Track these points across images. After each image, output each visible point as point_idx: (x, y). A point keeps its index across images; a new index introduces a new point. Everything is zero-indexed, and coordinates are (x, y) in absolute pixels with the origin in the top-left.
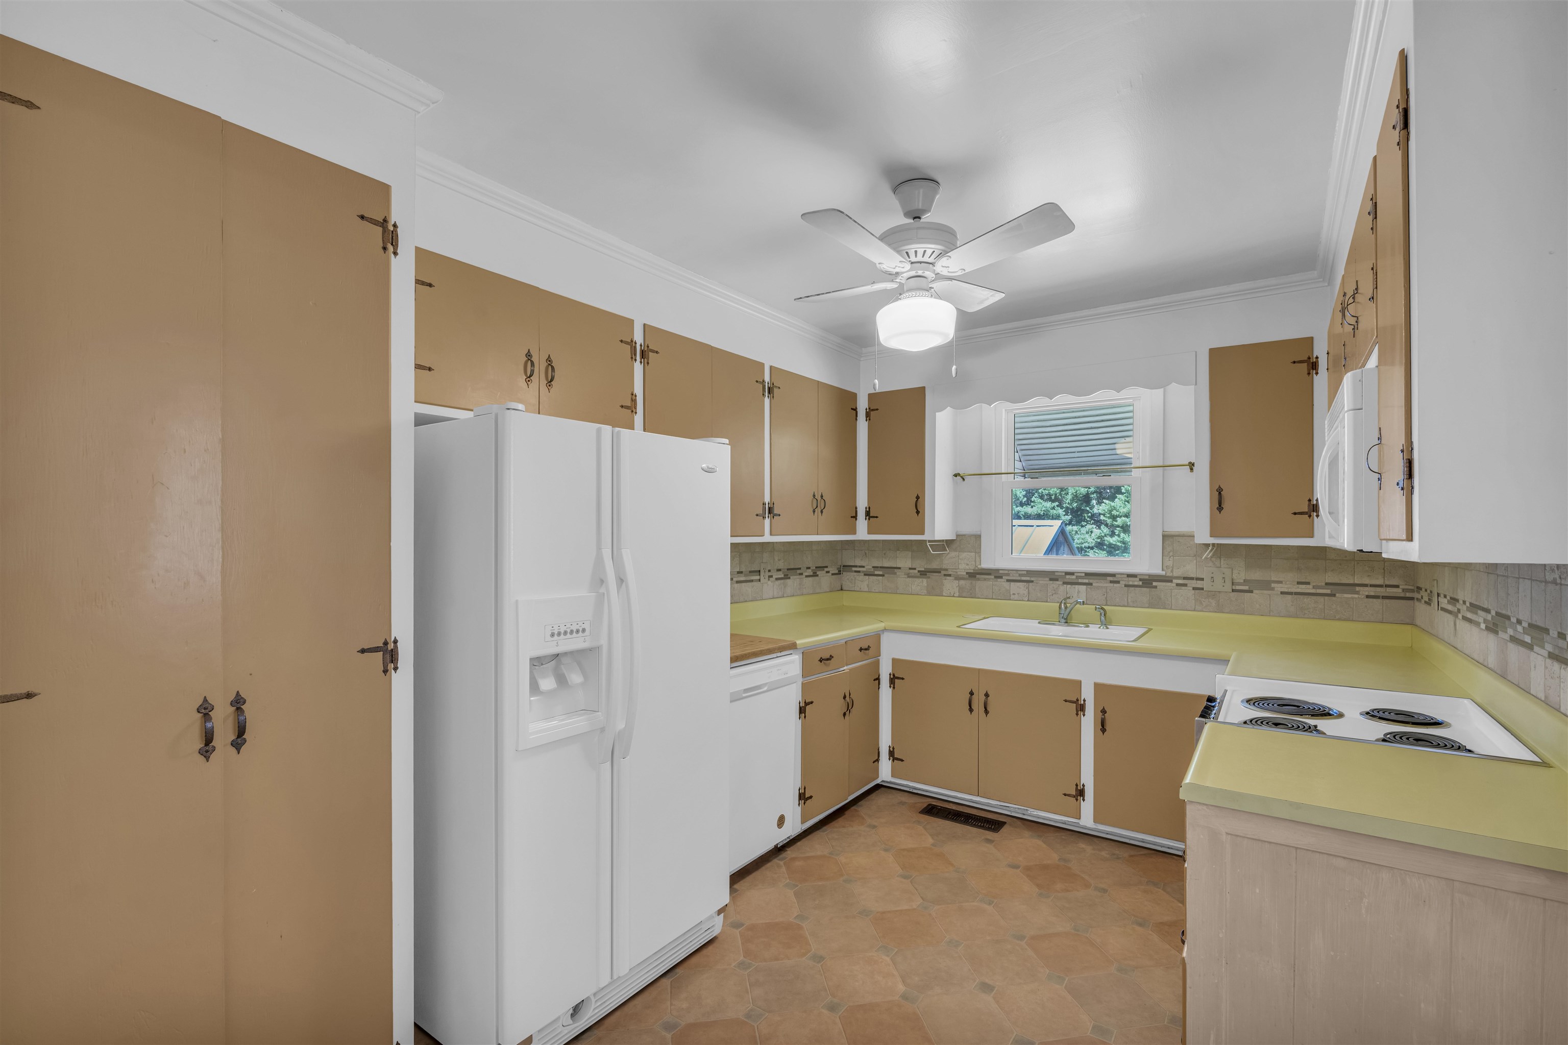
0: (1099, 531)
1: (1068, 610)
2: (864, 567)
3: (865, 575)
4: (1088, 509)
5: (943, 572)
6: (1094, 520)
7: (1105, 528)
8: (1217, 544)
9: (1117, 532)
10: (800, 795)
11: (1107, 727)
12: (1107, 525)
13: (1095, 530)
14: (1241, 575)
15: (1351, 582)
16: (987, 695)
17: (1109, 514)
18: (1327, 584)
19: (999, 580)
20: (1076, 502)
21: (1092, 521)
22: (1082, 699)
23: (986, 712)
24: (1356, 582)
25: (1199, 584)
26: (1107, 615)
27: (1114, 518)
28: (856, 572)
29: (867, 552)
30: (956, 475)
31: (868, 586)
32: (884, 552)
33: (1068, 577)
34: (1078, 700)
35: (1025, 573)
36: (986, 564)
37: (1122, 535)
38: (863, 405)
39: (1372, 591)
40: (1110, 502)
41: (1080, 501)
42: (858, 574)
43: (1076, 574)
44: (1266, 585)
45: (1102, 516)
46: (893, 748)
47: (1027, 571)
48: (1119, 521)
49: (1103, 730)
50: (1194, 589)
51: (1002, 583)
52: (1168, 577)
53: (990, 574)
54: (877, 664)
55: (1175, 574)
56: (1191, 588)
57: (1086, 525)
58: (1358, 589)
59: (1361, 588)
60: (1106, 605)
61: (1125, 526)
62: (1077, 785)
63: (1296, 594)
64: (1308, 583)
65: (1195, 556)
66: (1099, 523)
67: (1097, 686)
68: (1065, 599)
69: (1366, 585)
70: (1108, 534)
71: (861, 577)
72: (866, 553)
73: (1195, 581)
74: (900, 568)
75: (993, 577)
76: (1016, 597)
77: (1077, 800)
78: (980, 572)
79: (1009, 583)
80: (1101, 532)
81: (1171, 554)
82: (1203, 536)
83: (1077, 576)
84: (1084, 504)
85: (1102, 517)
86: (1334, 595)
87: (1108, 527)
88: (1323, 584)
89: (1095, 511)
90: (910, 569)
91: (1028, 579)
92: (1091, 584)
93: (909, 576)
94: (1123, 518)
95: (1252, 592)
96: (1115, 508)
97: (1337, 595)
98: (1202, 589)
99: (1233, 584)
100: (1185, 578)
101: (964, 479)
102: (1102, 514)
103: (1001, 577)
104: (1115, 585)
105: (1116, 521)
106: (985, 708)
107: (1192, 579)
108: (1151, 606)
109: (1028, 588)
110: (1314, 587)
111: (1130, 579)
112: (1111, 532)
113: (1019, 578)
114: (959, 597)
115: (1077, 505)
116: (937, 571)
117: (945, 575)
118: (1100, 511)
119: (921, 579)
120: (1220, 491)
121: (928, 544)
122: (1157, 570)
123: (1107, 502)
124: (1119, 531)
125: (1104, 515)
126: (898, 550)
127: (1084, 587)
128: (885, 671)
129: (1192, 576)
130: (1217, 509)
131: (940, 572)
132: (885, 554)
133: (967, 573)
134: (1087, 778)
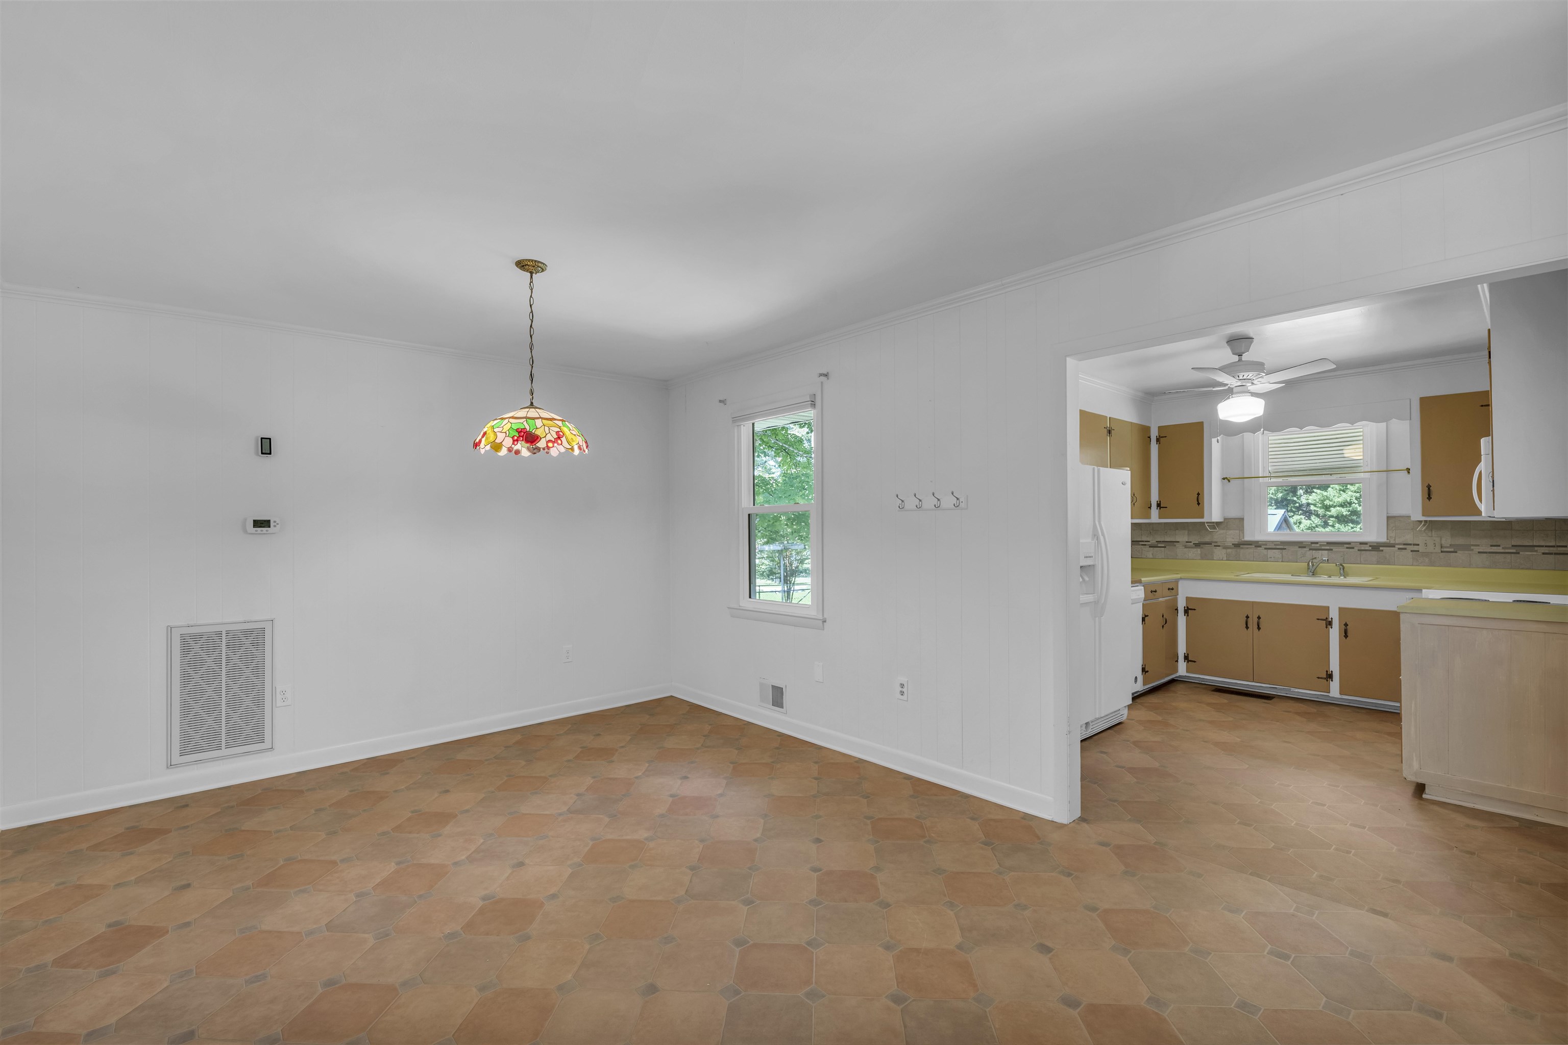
0: (1309, 522)
1: (1315, 567)
2: (1149, 542)
3: (1150, 547)
4: (1295, 499)
5: (1213, 544)
6: (1303, 510)
7: (1317, 518)
8: (1430, 521)
9: (1330, 523)
10: (1143, 668)
11: (1349, 634)
12: (1318, 515)
13: (1303, 521)
14: (1447, 540)
15: (1531, 544)
16: (1259, 618)
17: (1320, 504)
18: (1512, 546)
19: (1258, 548)
20: (1281, 492)
21: (1300, 512)
22: (1330, 618)
23: (1259, 628)
24: (1535, 544)
25: (1416, 548)
26: (1345, 570)
27: (1327, 508)
28: (1142, 545)
29: (1152, 531)
30: (1224, 479)
31: (1153, 554)
32: (1166, 531)
33: (1313, 545)
34: (1327, 618)
35: (1279, 543)
36: (1248, 537)
37: (1337, 525)
38: (1154, 434)
39: (1546, 550)
40: (1321, 491)
41: (1286, 490)
42: (1144, 546)
43: (1319, 543)
44: (1467, 548)
45: (1312, 506)
46: (1188, 654)
47: (1281, 542)
48: (1334, 511)
49: (1346, 636)
50: (1412, 551)
51: (1261, 550)
52: (1392, 544)
53: (1251, 545)
54: (1175, 601)
55: (1397, 542)
56: (1410, 551)
57: (1293, 516)
58: (1536, 548)
59: (1539, 548)
60: (1344, 563)
61: (1340, 516)
62: (1327, 671)
63: (1490, 553)
64: (1499, 546)
65: (1412, 529)
66: (1308, 514)
67: (1340, 609)
68: (1313, 559)
69: (1543, 546)
70: (1319, 525)
71: (1147, 548)
72: (1151, 533)
73: (1412, 546)
74: (1179, 542)
75: (1254, 546)
76: (1272, 559)
77: (1327, 681)
78: (1243, 543)
79: (1266, 550)
80: (1312, 523)
81: (1394, 529)
82: (1417, 516)
83: (1320, 545)
84: (1291, 494)
85: (1312, 508)
86: (1519, 553)
87: (1319, 518)
88: (1510, 546)
89: (1304, 500)
90: (1187, 542)
91: (1282, 547)
92: (1332, 550)
93: (1186, 547)
94: (1338, 508)
95: (1456, 552)
96: (1328, 498)
97: (1521, 553)
98: (1418, 551)
99: (1441, 547)
100: (1404, 544)
101: (1229, 481)
102: (1312, 504)
103: (1260, 547)
104: (1351, 550)
105: (1330, 511)
106: (1258, 626)
107: (1410, 544)
108: (1378, 563)
109: (1282, 553)
110: (1503, 548)
111: (1362, 545)
112: (1324, 522)
113: (1274, 547)
114: (1227, 560)
115: (1283, 495)
116: (1210, 543)
117: (1215, 546)
118: (1310, 501)
119: (1195, 549)
120: (1429, 487)
121: (1206, 524)
122: (1383, 539)
123: (1318, 491)
124: (1334, 522)
125: (1315, 505)
126: (1177, 529)
127: (1326, 552)
128: (1181, 604)
129: (1410, 543)
130: (1427, 498)
131: (1211, 544)
132: (1166, 532)
133: (1233, 544)
134: (1335, 666)
